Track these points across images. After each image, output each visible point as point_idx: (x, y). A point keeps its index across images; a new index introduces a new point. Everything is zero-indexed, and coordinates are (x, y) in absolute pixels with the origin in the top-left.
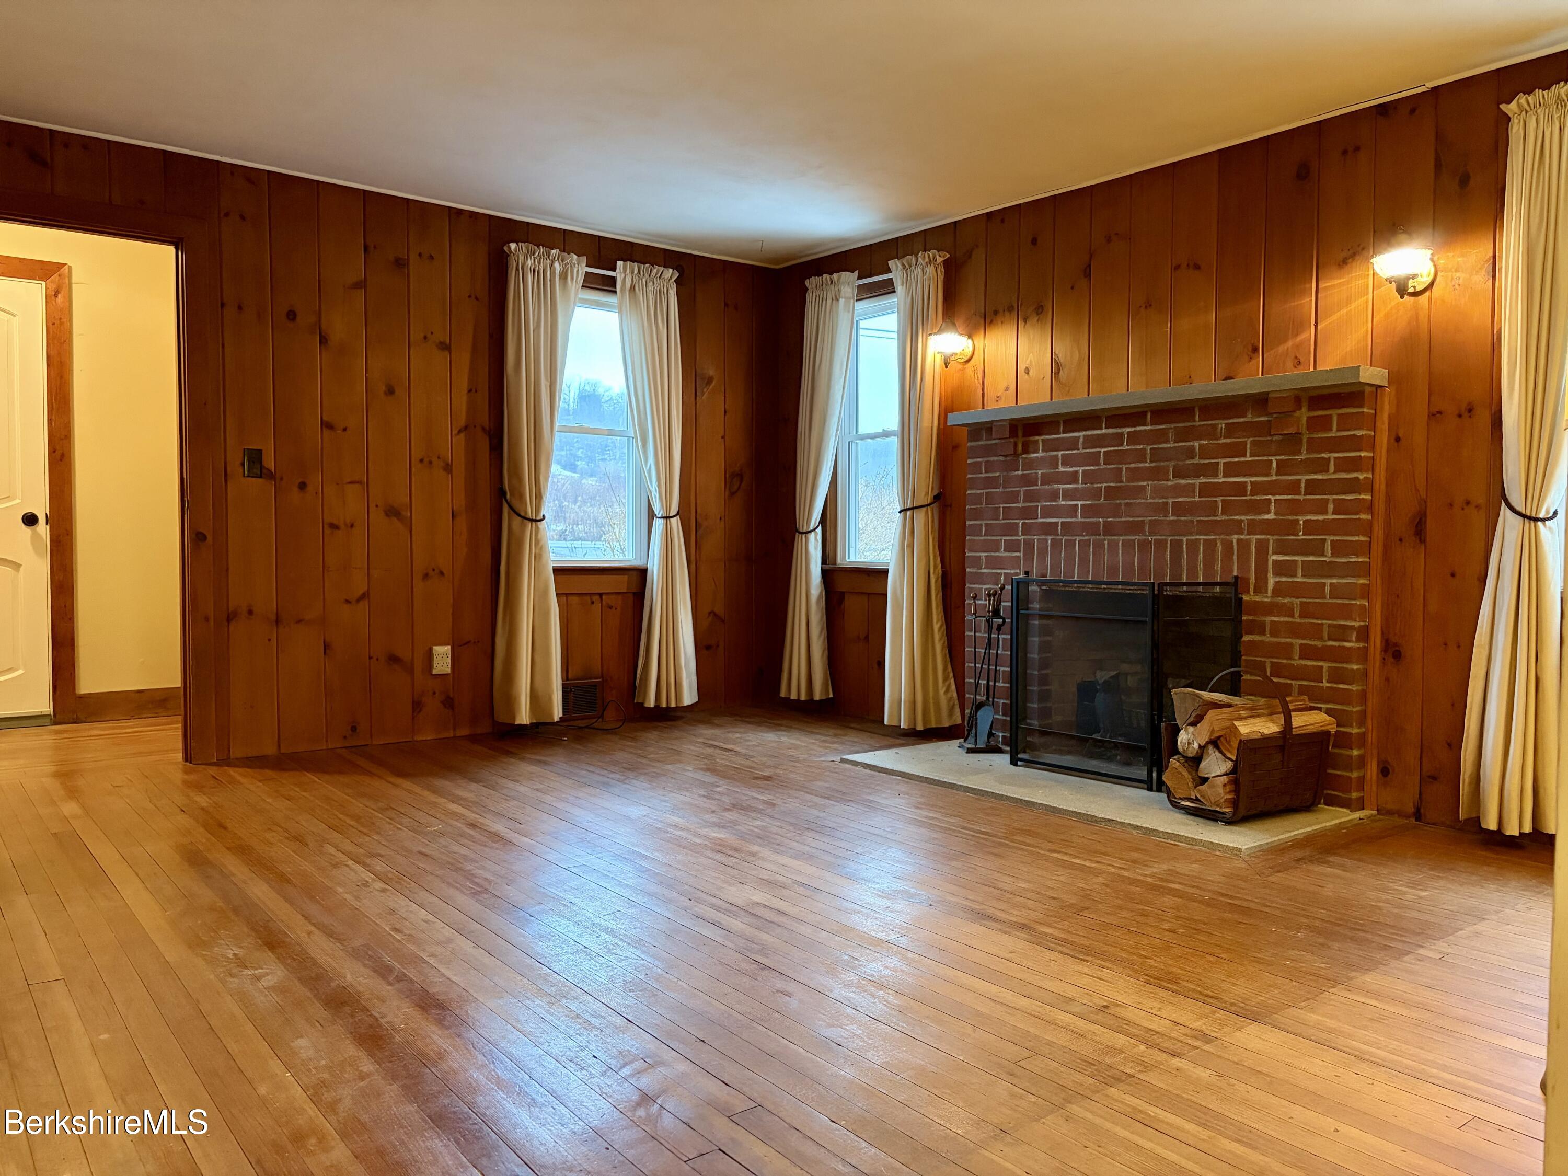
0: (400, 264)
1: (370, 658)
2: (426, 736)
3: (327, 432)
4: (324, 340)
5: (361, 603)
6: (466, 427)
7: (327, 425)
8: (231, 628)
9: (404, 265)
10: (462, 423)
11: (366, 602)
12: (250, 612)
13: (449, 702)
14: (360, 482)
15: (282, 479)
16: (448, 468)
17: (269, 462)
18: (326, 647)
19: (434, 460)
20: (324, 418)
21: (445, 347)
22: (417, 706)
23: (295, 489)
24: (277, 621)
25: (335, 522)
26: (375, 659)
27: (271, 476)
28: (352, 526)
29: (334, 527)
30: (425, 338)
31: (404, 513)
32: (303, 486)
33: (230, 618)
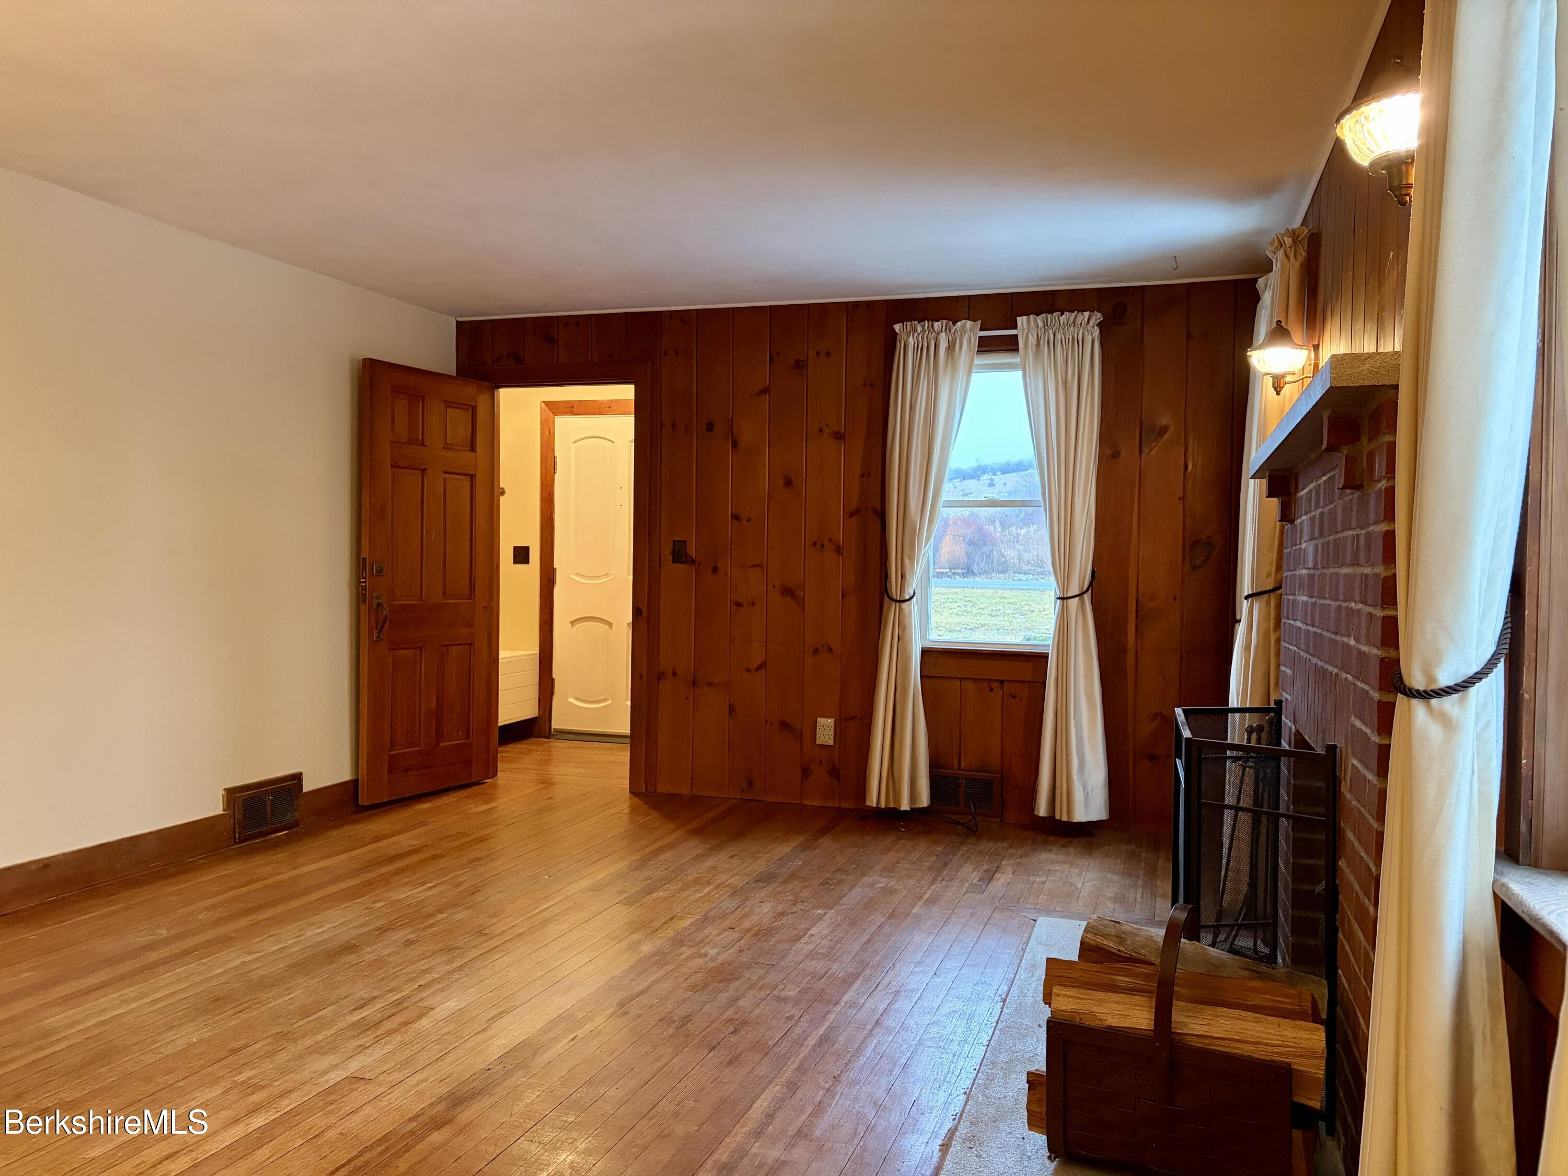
0: (800, 365)
1: (766, 722)
2: (813, 802)
3: (734, 522)
4: (735, 444)
5: (759, 672)
6: (858, 511)
7: (736, 517)
8: (660, 685)
9: (804, 366)
10: (854, 507)
11: (763, 671)
12: (674, 674)
13: (834, 773)
14: (760, 566)
15: (700, 564)
16: (838, 550)
17: (692, 552)
18: (731, 708)
19: (826, 543)
20: (733, 512)
21: (838, 436)
22: (806, 772)
23: (709, 572)
24: (694, 683)
25: (740, 601)
26: (769, 723)
27: (692, 562)
28: (753, 604)
29: (739, 605)
30: (821, 430)
31: (797, 593)
32: (715, 570)
33: (661, 676)
